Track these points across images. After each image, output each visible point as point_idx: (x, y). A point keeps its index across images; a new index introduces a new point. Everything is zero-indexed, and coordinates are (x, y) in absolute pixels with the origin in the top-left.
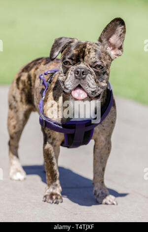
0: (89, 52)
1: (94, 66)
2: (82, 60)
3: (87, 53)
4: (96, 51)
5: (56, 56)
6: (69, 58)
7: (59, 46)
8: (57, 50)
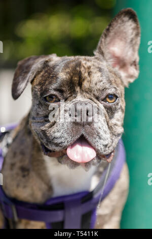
0: (89, 74)
1: (103, 97)
2: (78, 89)
3: (86, 75)
4: (100, 70)
5: (21, 90)
6: (56, 90)
7: (27, 72)
8: (24, 79)
